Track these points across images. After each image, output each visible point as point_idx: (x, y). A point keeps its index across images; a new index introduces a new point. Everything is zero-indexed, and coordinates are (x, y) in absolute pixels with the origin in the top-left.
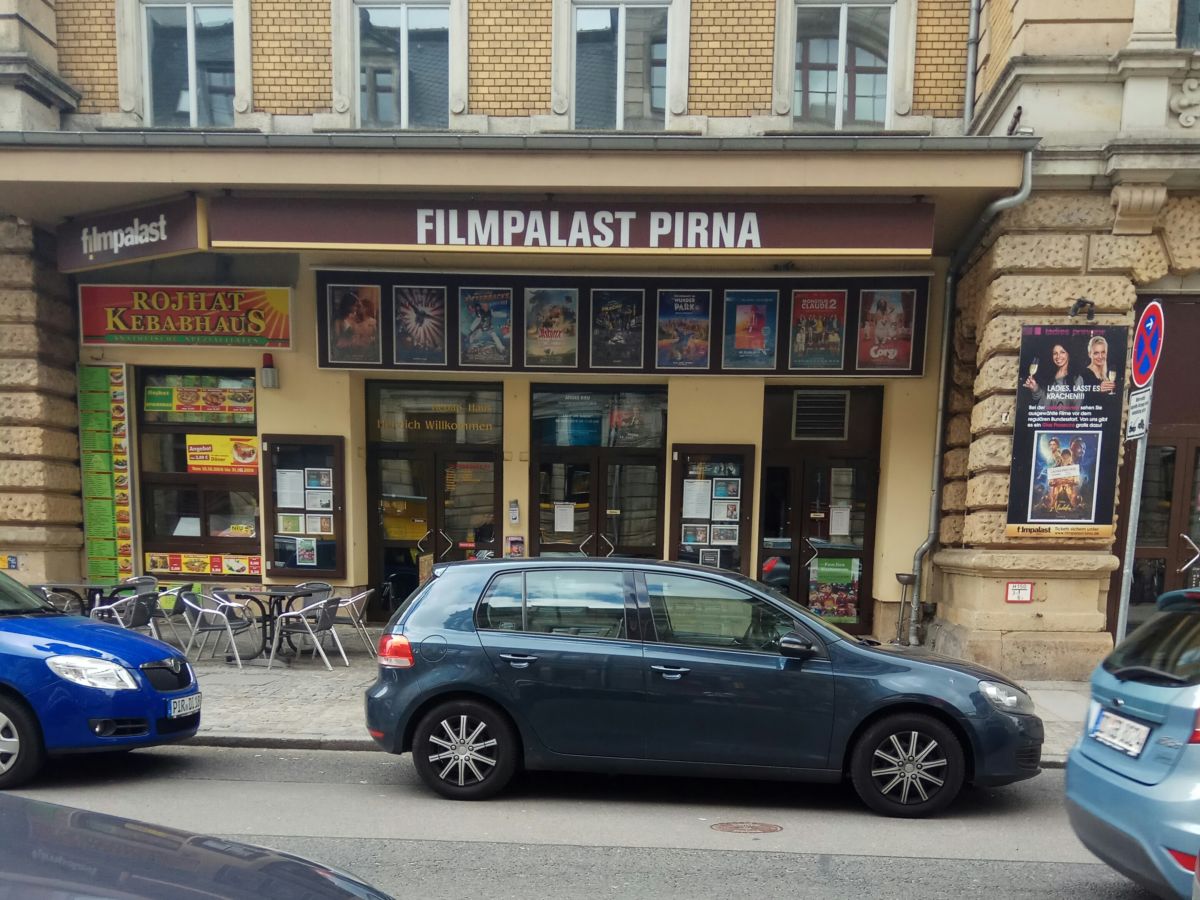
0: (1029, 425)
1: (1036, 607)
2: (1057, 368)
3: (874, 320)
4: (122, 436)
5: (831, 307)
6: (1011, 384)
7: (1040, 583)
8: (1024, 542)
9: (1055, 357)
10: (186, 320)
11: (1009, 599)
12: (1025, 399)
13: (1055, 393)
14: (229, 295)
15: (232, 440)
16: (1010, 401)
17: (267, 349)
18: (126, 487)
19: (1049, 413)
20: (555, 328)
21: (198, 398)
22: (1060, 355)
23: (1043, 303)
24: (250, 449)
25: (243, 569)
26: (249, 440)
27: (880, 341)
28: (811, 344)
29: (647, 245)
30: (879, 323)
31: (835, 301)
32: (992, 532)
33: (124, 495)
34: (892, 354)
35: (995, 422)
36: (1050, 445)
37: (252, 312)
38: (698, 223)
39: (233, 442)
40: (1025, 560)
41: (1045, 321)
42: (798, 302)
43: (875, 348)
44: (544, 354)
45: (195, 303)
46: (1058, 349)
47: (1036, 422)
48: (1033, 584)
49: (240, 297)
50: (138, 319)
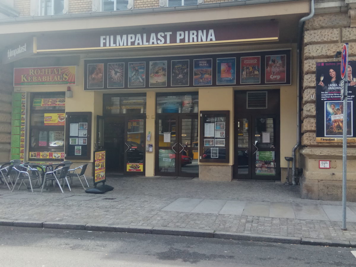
0: (322, 99)
1: (332, 171)
2: (331, 78)
3: (271, 66)
4: (24, 114)
5: (255, 62)
6: (313, 84)
7: (333, 160)
8: (324, 144)
9: (330, 73)
10: (44, 77)
11: (320, 167)
12: (319, 90)
13: (332, 87)
14: (58, 69)
15: (58, 114)
16: (314, 91)
17: (68, 85)
18: (24, 131)
19: (330, 95)
20: (159, 74)
21: (49, 102)
22: (332, 72)
23: (324, 54)
24: (63, 117)
25: (59, 157)
26: (63, 114)
27: (274, 73)
28: (248, 75)
29: (176, 43)
30: (273, 67)
31: (256, 60)
32: (310, 141)
33: (23, 133)
34: (278, 77)
35: (309, 98)
36: (331, 107)
37: (64, 74)
38: (193, 34)
39: (58, 115)
40: (325, 151)
41: (325, 60)
42: (243, 61)
43: (272, 75)
44: (156, 82)
45: (47, 72)
46: (331, 70)
47: (325, 98)
48: (330, 161)
49: (61, 69)
50: (30, 78)
